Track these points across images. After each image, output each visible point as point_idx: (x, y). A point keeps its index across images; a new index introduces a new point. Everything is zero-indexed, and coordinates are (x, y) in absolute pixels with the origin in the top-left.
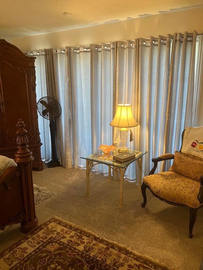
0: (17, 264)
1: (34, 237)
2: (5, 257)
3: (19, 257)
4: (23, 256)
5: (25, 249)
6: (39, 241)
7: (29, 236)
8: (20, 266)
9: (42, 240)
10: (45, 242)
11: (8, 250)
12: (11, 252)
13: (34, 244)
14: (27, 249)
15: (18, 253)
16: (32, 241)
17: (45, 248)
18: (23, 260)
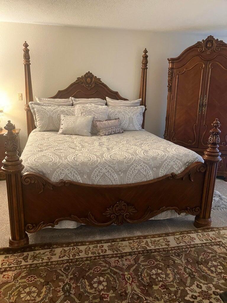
0: (183, 246)
1: (204, 234)
2: (175, 236)
3: (187, 242)
4: (191, 243)
5: (194, 239)
6: (208, 239)
7: (200, 231)
8: (185, 248)
9: (211, 239)
10: (213, 242)
11: (180, 233)
12: (182, 235)
13: (202, 238)
14: (195, 239)
15: (187, 239)
16: (202, 236)
17: (212, 246)
18: (189, 245)
